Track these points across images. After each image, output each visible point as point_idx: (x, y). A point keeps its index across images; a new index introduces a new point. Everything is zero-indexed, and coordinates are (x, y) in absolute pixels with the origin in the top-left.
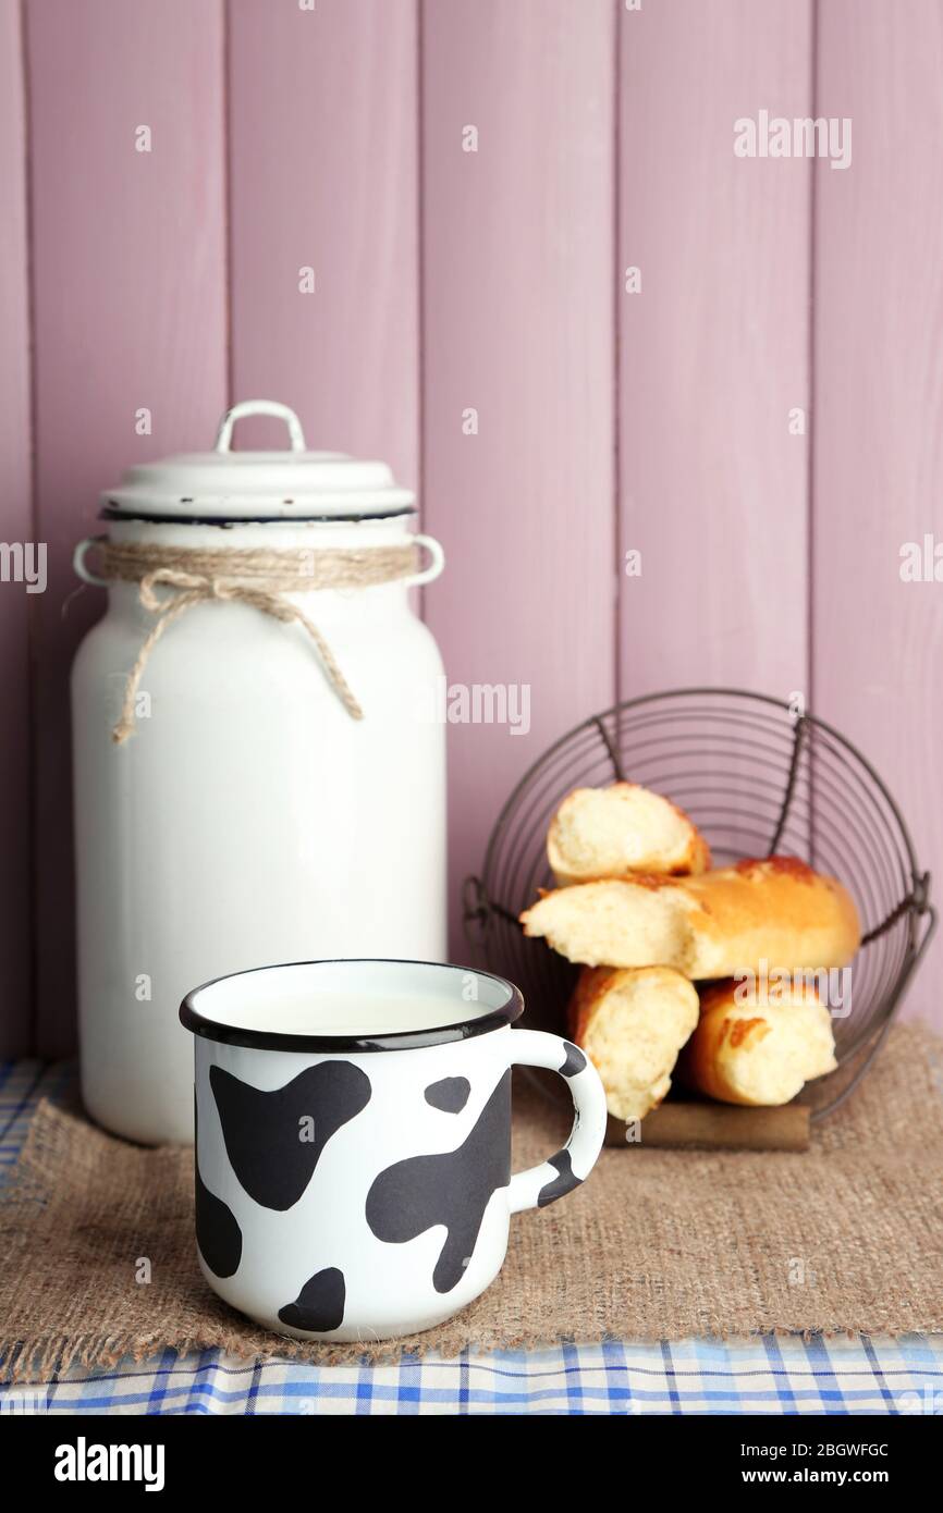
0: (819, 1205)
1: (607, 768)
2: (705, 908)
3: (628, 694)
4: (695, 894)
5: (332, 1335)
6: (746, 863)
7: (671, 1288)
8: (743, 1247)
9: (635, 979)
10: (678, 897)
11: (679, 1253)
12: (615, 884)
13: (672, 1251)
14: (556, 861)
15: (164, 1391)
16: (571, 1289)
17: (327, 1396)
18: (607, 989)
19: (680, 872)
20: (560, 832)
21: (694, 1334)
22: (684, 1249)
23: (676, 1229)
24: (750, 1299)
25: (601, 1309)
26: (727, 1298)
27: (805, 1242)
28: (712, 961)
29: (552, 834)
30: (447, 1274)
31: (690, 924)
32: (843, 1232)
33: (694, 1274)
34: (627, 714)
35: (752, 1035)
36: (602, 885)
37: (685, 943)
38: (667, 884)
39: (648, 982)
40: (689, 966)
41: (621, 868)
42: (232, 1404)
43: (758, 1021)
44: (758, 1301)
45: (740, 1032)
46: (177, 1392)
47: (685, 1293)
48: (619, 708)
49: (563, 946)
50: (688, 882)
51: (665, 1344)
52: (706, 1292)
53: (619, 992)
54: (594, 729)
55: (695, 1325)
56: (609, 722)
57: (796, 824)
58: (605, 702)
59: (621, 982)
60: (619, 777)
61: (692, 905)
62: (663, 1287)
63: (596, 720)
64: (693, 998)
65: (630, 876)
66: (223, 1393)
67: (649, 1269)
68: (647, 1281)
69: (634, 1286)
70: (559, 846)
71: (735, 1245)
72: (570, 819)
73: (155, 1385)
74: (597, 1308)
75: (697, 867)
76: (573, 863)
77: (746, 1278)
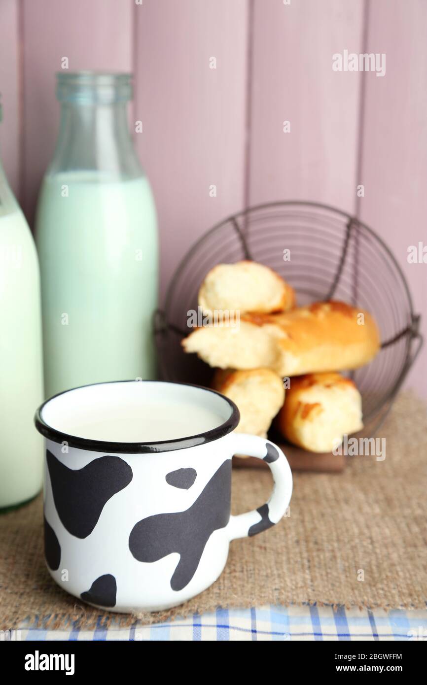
0: (348, 516)
2: (290, 336)
3: (254, 201)
4: (285, 328)
6: (314, 308)
7: (259, 574)
8: (303, 543)
9: (248, 376)
10: (273, 330)
11: (265, 549)
13: (261, 547)
14: (204, 309)
18: (232, 381)
19: (277, 313)
21: (271, 603)
22: (268, 545)
24: (304, 580)
26: (292, 580)
27: (338, 540)
28: (293, 365)
29: (202, 292)
31: (280, 347)
32: (361, 533)
33: (273, 563)
34: (253, 215)
35: (313, 413)
37: (277, 356)
38: (270, 322)
39: (254, 381)
40: (280, 369)
43: (316, 405)
44: (309, 582)
45: (307, 410)
47: (267, 576)
48: (247, 211)
49: (207, 357)
50: (282, 320)
51: (253, 610)
52: (279, 576)
53: (239, 385)
54: (229, 227)
55: (271, 597)
56: (240, 220)
57: (346, 278)
58: (236, 207)
59: (239, 379)
61: (281, 334)
62: (254, 574)
63: (232, 219)
65: (248, 317)
67: (247, 562)
68: (245, 570)
69: (237, 574)
70: (206, 298)
71: (298, 542)
72: (213, 284)
75: (287, 308)
77: (303, 565)
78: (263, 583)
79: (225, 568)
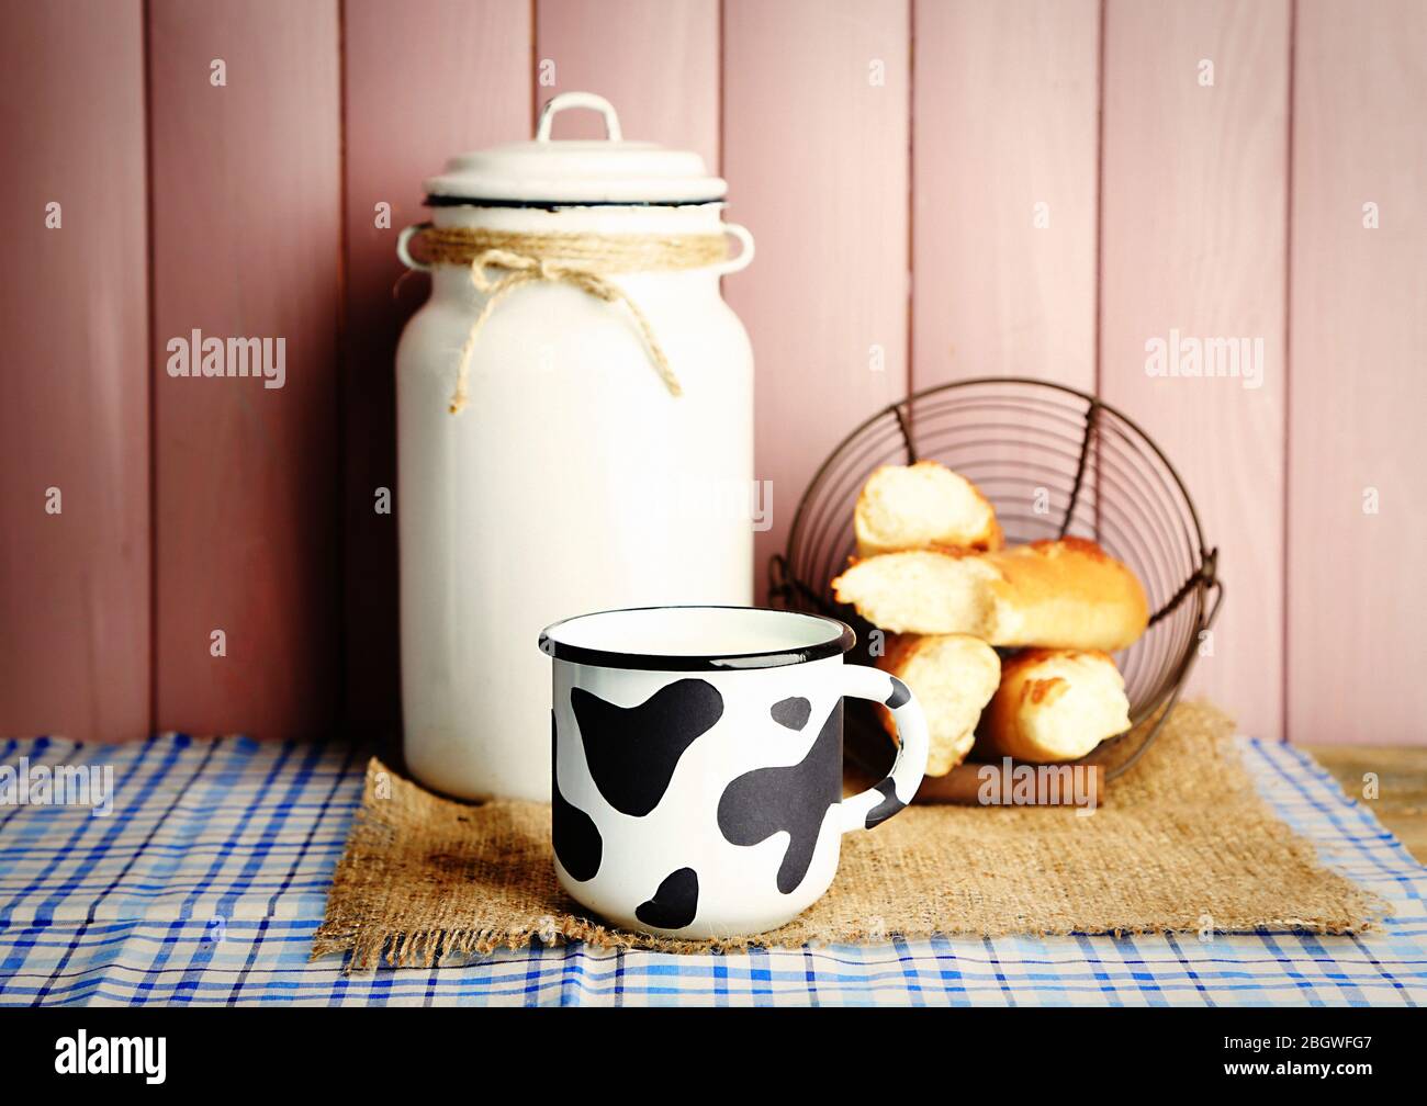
0: (1120, 842)
1: (902, 454)
2: (1006, 577)
3: (921, 385)
4: (997, 565)
5: (684, 931)
6: (1039, 544)
7: (989, 900)
8: (1051, 873)
9: (940, 643)
10: (978, 566)
11: (993, 876)
12: (920, 555)
13: (986, 874)
14: (864, 533)
15: (539, 972)
16: (896, 901)
17: (687, 975)
18: (914, 652)
19: (980, 548)
20: (868, 506)
21: (1013, 932)
22: (995, 872)
23: (987, 858)
24: (1061, 908)
25: (927, 915)
26: (1041, 907)
27: (1108, 869)
28: (1014, 627)
29: (860, 508)
30: (790, 877)
31: (991, 592)
32: (1143, 861)
33: (1009, 889)
34: (919, 404)
35: (1053, 692)
36: (908, 555)
38: (970, 555)
39: (953, 646)
40: (989, 634)
41: (926, 543)
42: (601, 982)
43: (1057, 680)
44: (1069, 910)
45: (1040, 691)
46: (551, 972)
47: (1003, 902)
48: (911, 398)
49: (871, 613)
50: (992, 555)
52: (1021, 903)
53: (925, 655)
54: (891, 417)
55: (1015, 926)
56: (904, 410)
57: (1083, 512)
58: (898, 394)
59: (925, 647)
60: (912, 460)
61: (993, 574)
62: (982, 899)
63: (894, 408)
64: (995, 661)
65: (934, 547)
66: (592, 975)
67: (967, 886)
68: (966, 894)
69: (954, 898)
70: (866, 517)
71: (1043, 871)
72: (877, 494)
73: (528, 969)
74: (922, 914)
75: (994, 544)
76: (880, 534)
77: (1056, 895)
78: (998, 910)
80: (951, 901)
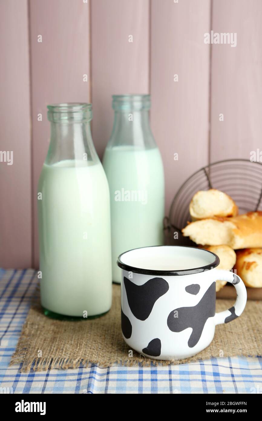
1: (206, 184)
2: (238, 228)
3: (213, 161)
4: (235, 223)
6: (250, 213)
7: (230, 343)
8: (251, 331)
9: (216, 249)
10: (229, 224)
11: (232, 333)
12: (211, 220)
13: (229, 332)
14: (193, 214)
15: (82, 373)
17: (130, 374)
19: (230, 216)
20: (194, 204)
21: (238, 355)
22: (233, 331)
23: (230, 325)
24: (254, 346)
25: (210, 351)
26: (248, 345)
28: (240, 243)
29: (191, 205)
31: (233, 233)
33: (237, 339)
34: (212, 167)
35: (252, 267)
36: (207, 221)
37: (231, 238)
38: (227, 220)
40: (233, 245)
41: (212, 215)
42: (102, 376)
43: (254, 262)
44: (256, 347)
45: (249, 266)
46: (86, 373)
47: (235, 344)
48: (210, 165)
49: (195, 239)
50: (233, 220)
51: (229, 358)
52: (241, 344)
54: (202, 172)
55: (238, 352)
56: (207, 169)
58: (205, 164)
59: (212, 250)
60: (210, 187)
61: (234, 227)
62: (228, 343)
63: (203, 169)
64: (234, 255)
65: (215, 218)
66: (99, 374)
67: (223, 338)
68: (223, 341)
69: (219, 343)
70: (193, 208)
71: (248, 330)
72: (197, 201)
73: (79, 371)
75: (234, 214)
76: (197, 214)
77: (252, 340)
78: (233, 347)
79: (212, 341)
80: (218, 345)
